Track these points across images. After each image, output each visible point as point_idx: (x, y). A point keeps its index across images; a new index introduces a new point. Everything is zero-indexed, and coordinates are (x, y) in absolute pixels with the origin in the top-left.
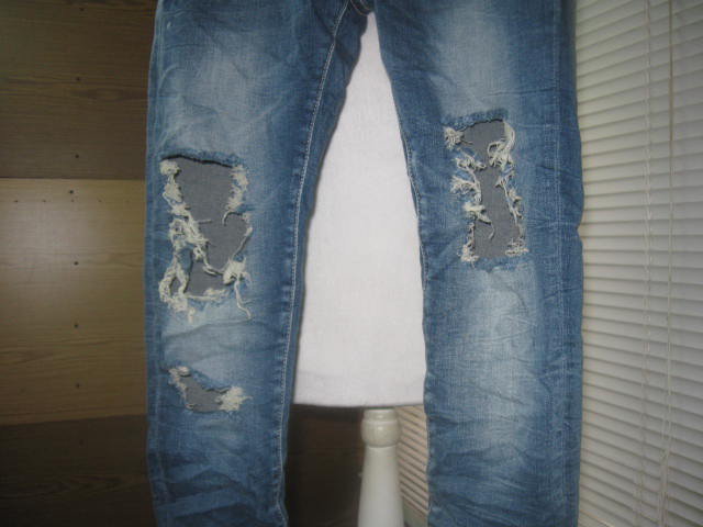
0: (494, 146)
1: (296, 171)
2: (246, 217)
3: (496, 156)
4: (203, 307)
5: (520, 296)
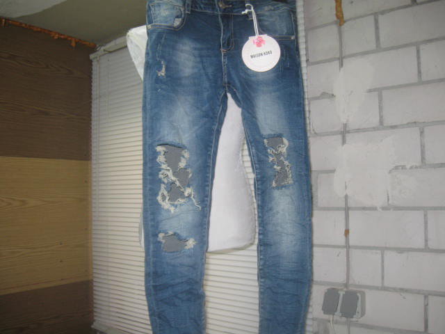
0: (280, 146)
2: (189, 170)
3: (280, 149)
4: (176, 206)
5: (292, 198)
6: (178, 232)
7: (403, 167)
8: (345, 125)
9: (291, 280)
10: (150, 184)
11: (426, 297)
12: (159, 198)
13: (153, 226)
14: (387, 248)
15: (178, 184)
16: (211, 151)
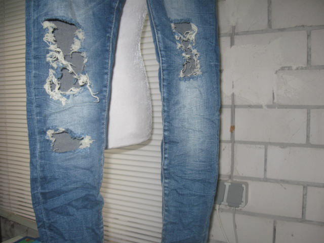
0: (188, 33)
1: (108, 35)
2: (84, 54)
3: (188, 36)
4: (68, 97)
5: (200, 91)
6: (71, 128)
7: (290, 68)
8: (234, 28)
9: (198, 181)
10: (35, 69)
11: (305, 187)
12: (47, 87)
13: (39, 121)
14: (271, 144)
15: (70, 69)
16: (110, 33)
